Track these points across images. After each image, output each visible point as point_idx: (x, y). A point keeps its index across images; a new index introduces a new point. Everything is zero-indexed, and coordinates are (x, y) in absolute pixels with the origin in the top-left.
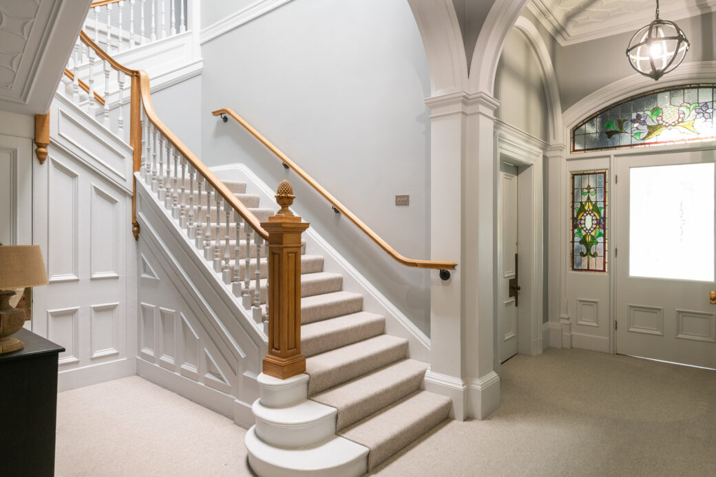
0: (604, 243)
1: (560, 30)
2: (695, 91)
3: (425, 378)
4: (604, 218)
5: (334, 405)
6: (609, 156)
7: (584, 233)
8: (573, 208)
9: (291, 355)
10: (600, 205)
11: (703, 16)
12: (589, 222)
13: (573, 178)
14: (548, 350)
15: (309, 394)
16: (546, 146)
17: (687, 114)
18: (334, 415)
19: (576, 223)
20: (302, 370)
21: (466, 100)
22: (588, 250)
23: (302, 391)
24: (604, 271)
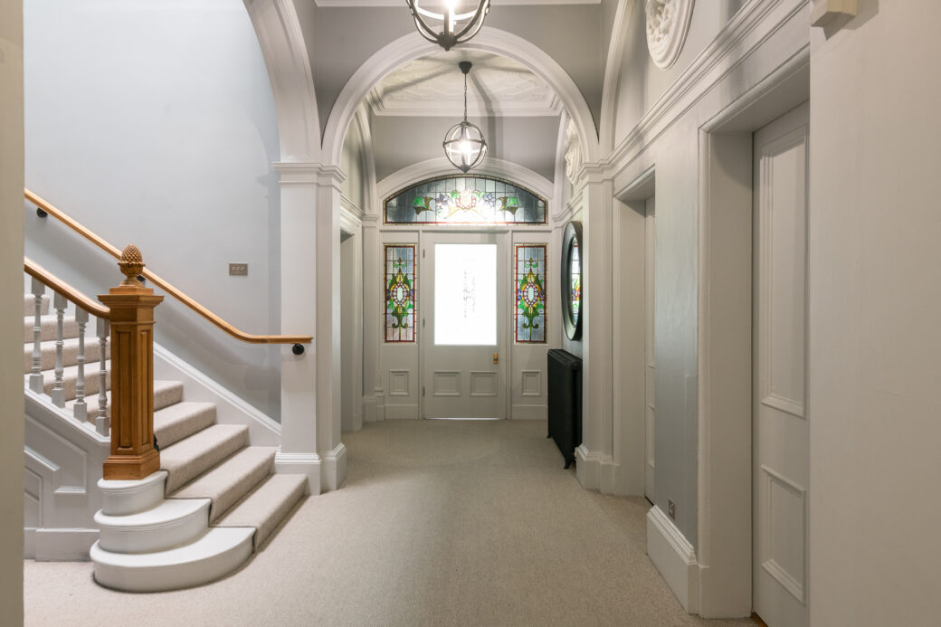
0: (414, 314)
1: (377, 101)
2: (483, 181)
3: (276, 461)
4: (414, 290)
5: (206, 496)
6: (418, 231)
7: (396, 305)
8: (386, 279)
9: (147, 451)
10: (410, 278)
11: (489, 118)
12: (400, 294)
13: (386, 250)
14: (366, 424)
15: (167, 493)
16: (363, 217)
17: (478, 199)
18: (207, 507)
19: (388, 295)
20: (156, 468)
21: (320, 172)
22: (400, 321)
23: (159, 490)
24: (413, 341)
